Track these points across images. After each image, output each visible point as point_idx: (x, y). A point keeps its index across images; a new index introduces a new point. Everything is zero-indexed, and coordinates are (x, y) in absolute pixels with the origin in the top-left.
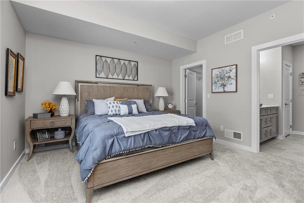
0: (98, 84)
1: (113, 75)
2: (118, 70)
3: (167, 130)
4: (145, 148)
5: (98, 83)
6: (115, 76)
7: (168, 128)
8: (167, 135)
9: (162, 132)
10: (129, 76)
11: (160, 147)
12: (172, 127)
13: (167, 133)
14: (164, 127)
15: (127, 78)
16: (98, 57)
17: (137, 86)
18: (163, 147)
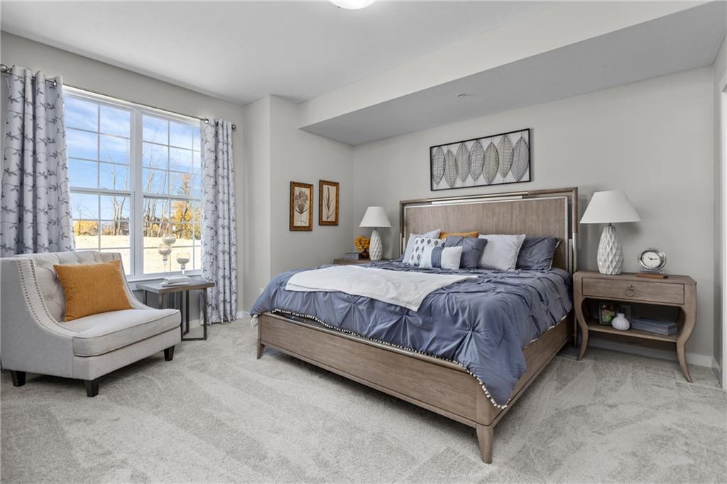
0: (433, 203)
1: (464, 181)
2: (476, 166)
3: (343, 300)
4: (304, 318)
5: (431, 202)
6: (470, 181)
7: (346, 296)
8: (341, 309)
9: (336, 301)
10: (505, 175)
11: (328, 328)
12: (358, 296)
13: (343, 305)
14: (339, 292)
15: (498, 179)
16: (435, 149)
17: (521, 197)
18: (333, 329)
